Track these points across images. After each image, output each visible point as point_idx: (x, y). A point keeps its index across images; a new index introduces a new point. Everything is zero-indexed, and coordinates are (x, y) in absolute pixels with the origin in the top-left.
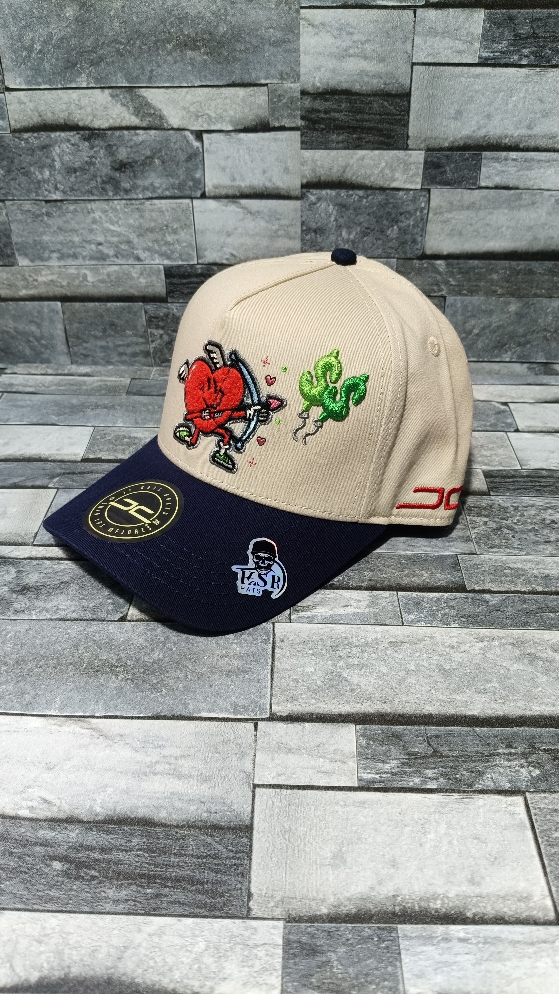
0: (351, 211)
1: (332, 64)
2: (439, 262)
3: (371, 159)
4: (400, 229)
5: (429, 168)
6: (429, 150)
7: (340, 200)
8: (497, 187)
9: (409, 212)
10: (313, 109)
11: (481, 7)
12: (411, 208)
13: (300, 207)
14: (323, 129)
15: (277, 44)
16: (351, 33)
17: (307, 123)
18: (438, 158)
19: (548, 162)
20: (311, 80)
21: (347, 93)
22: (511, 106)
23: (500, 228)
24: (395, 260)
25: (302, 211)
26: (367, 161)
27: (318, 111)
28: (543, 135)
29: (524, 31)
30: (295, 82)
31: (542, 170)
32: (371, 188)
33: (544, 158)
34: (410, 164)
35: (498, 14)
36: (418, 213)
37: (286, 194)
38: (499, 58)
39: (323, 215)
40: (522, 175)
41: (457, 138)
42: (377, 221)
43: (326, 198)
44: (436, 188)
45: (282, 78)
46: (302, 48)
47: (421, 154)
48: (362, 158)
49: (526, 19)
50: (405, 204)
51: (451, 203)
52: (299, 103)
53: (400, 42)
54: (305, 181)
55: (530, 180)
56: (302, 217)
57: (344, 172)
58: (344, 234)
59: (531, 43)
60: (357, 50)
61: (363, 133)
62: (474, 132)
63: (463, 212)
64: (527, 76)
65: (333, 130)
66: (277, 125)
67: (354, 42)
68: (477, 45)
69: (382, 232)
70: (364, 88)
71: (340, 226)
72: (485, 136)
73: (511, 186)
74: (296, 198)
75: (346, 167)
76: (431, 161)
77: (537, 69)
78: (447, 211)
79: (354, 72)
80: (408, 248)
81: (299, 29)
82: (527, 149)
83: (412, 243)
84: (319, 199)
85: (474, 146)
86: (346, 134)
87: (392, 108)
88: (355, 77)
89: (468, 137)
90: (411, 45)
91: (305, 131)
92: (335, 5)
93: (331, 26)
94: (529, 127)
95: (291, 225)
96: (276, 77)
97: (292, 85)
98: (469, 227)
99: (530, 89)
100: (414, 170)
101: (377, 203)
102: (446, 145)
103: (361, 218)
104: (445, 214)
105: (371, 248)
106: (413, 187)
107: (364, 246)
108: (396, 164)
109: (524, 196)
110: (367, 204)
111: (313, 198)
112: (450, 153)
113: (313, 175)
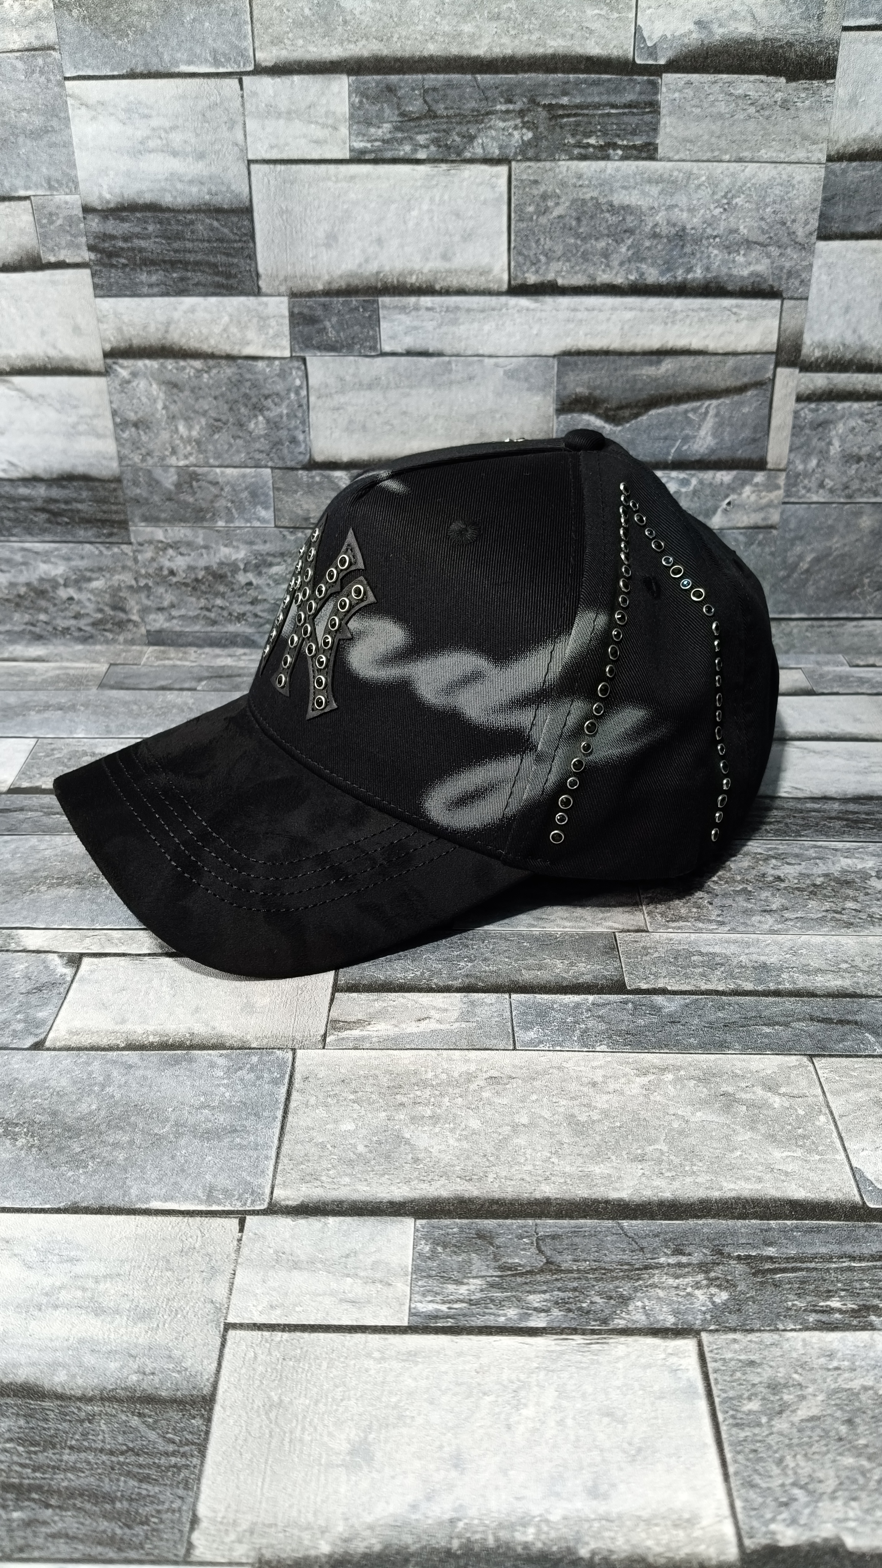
0: (186, 393)
1: (125, 163)
2: (338, 474)
3: (206, 309)
4: (268, 421)
5: (298, 324)
6: (293, 295)
7: (168, 376)
8: (409, 353)
9: (278, 394)
10: (105, 234)
11: (342, 72)
12: (280, 387)
13: (105, 388)
14: (125, 266)
15: (35, 135)
16: (148, 117)
17: (99, 256)
18: (311, 308)
19: (483, 311)
20: (96, 189)
21: (153, 208)
22: (411, 224)
23: (426, 417)
24: (269, 470)
25: (110, 393)
26: (200, 315)
27: (113, 237)
28: (468, 268)
29: (415, 106)
30: (71, 193)
31: (476, 325)
32: (213, 356)
33: (475, 306)
34: (268, 318)
35: (368, 82)
36: (293, 395)
37: (81, 367)
38: (381, 150)
39: (144, 400)
40: (446, 334)
41: (335, 276)
42: (231, 409)
43: (145, 374)
44: (315, 355)
45: (51, 187)
46: (75, 141)
47: (282, 302)
48: (193, 310)
49: (413, 89)
50: (270, 381)
51: (341, 380)
52: (82, 225)
53: (225, 129)
54: (108, 347)
55: (460, 340)
56: (111, 402)
57: (167, 332)
58: (182, 429)
59: (427, 126)
60: (159, 142)
61: (187, 270)
62: (360, 265)
63: (362, 393)
64: (429, 177)
65: (140, 266)
66: (53, 259)
67: (153, 129)
68: (344, 131)
69: (241, 425)
70: (179, 200)
71: (174, 417)
72: (378, 273)
73: (431, 350)
74: (98, 374)
75: (169, 324)
76: (300, 313)
77: (444, 166)
78: (337, 392)
79: (160, 177)
80: (286, 451)
81: (67, 111)
82: (446, 292)
83: (291, 442)
84: (134, 374)
85: (363, 288)
86: (161, 272)
87: (226, 231)
88: (163, 184)
89: (352, 275)
90: (242, 132)
91: (98, 268)
92: (116, 73)
93: (115, 106)
94: (445, 257)
95: (96, 416)
96: (42, 186)
97: (68, 197)
98: (376, 417)
99: (437, 199)
100: (276, 328)
101: (225, 380)
102: (320, 287)
103: (204, 404)
104: (336, 397)
105: (227, 451)
106: (278, 354)
107: (216, 448)
108: (246, 319)
109: (453, 365)
110: (211, 382)
111: (124, 373)
112: (327, 299)
113: (120, 337)
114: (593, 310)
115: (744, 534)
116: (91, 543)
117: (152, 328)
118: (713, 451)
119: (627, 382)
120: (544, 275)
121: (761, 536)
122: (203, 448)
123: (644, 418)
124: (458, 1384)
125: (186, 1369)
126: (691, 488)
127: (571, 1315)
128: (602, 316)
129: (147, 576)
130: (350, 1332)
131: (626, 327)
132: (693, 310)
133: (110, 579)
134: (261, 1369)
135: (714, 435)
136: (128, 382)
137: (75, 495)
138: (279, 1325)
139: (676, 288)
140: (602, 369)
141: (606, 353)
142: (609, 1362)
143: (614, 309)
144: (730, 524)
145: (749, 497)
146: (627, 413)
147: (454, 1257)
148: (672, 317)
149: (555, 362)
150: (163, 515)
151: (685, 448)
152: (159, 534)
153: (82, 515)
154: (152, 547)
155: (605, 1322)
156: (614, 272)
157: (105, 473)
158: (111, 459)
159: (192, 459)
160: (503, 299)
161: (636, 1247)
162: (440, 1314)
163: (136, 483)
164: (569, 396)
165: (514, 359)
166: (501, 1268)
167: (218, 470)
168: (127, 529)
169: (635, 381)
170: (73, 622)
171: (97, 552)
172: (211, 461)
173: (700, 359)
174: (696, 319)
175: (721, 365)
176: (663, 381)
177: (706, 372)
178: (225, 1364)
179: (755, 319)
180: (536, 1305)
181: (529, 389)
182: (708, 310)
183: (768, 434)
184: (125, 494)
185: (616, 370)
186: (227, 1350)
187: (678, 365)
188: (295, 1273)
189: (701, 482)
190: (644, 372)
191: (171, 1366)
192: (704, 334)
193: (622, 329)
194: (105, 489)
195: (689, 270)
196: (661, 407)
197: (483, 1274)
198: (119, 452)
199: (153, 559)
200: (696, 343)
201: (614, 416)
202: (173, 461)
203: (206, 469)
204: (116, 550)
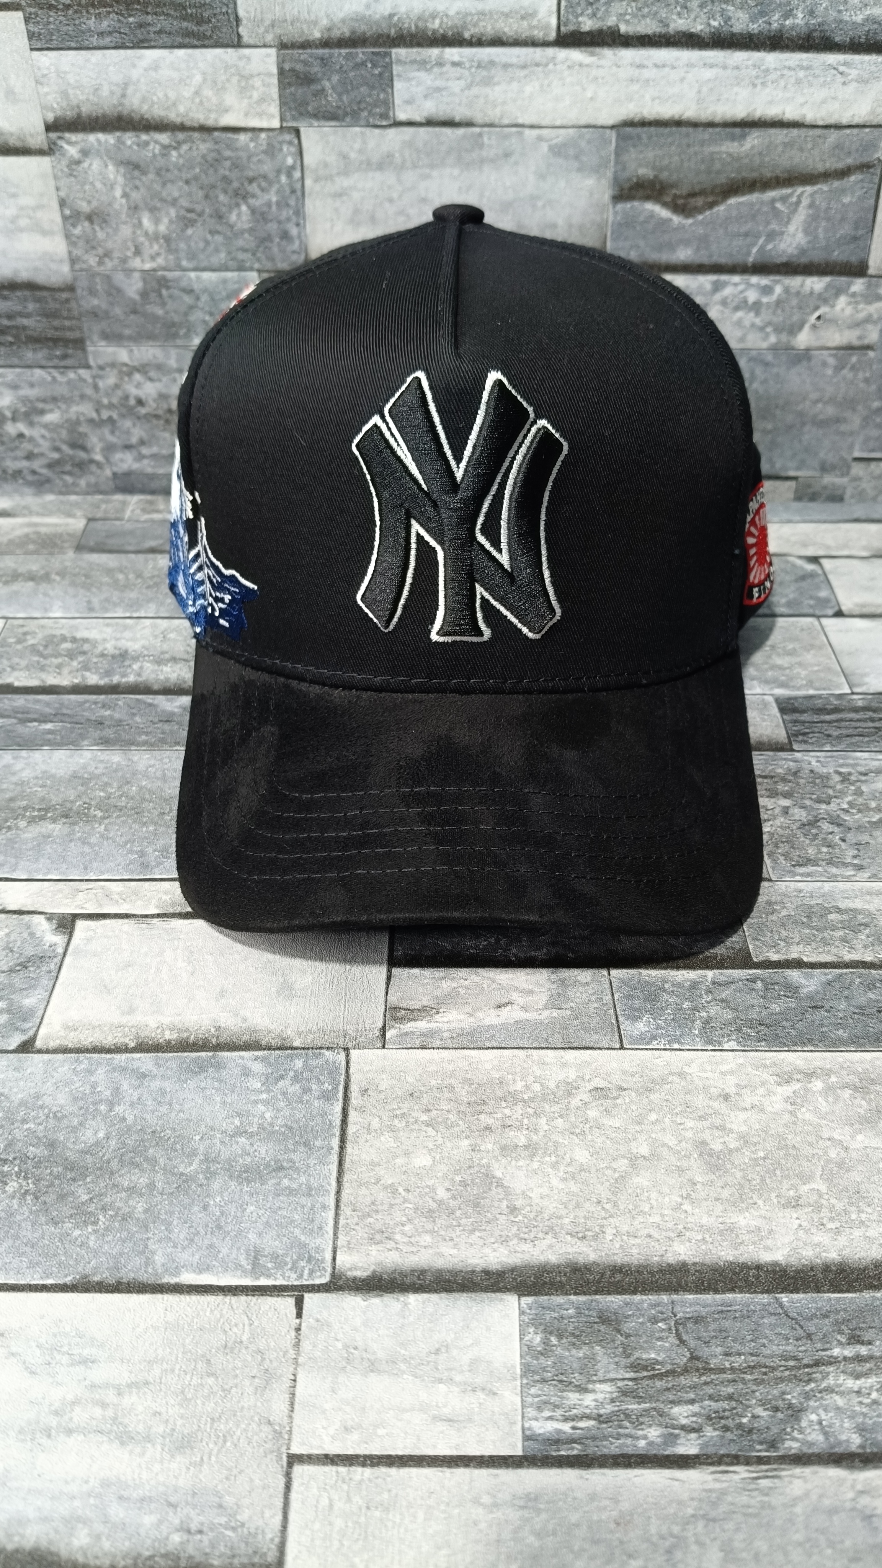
0: (151, 176)
3: (172, 66)
4: (253, 211)
5: (290, 84)
6: (283, 46)
7: (126, 154)
8: (430, 123)
9: (265, 177)
12: (267, 167)
13: (49, 170)
18: (305, 63)
19: (524, 67)
25: (56, 177)
26: (165, 72)
28: (506, 10)
31: (515, 85)
32: (182, 128)
33: (514, 60)
34: (252, 76)
36: (283, 179)
37: (19, 144)
39: (99, 185)
40: (477, 97)
41: (335, 20)
42: (207, 197)
43: (98, 151)
44: (311, 126)
47: (268, 55)
48: (155, 67)
50: (255, 159)
51: (345, 157)
54: (50, 117)
55: (494, 105)
56: (58, 189)
57: (124, 96)
58: (147, 222)
61: (148, 13)
62: (368, 6)
63: (370, 174)
65: (86, 7)
69: (220, 217)
71: (136, 208)
72: (391, 16)
73: (457, 119)
74: (40, 152)
75: (126, 85)
76: (292, 70)
78: (338, 174)
80: (275, 249)
82: (478, 42)
83: (282, 238)
84: (85, 153)
85: (372, 36)
86: (114, 16)
89: (359, 18)
91: (33, 10)
95: (40, 207)
100: (262, 89)
101: (199, 159)
102: (317, 35)
103: (173, 191)
104: (338, 180)
105: (204, 250)
106: (264, 124)
107: (189, 246)
108: (224, 78)
109: (485, 139)
110: (181, 161)
111: (72, 151)
112: (327, 51)
113: (64, 104)
114: (664, 66)
115: (834, 356)
116: (42, 367)
117: (105, 92)
118: (803, 252)
119: (703, 161)
120: (602, 19)
121: (854, 359)
122: (173, 246)
123: (722, 208)
124: (596, 1542)
125: (243, 1525)
126: (774, 297)
127: (729, 1435)
128: (674, 75)
129: (111, 406)
130: (449, 1467)
131: (705, 89)
132: (789, 68)
133: (67, 411)
134: (339, 1523)
135: (806, 232)
136: (78, 162)
137: (19, 308)
138: (357, 1457)
139: (770, 38)
140: (671, 144)
141: (678, 123)
142: (785, 1505)
143: (690, 65)
144: (818, 343)
145: (843, 310)
146: (700, 201)
147: (574, 1352)
148: (762, 77)
149: (613, 135)
150: (127, 332)
151: (770, 247)
152: (123, 355)
153: (29, 333)
154: (115, 371)
155: (773, 1445)
156: (693, 16)
157: (55, 280)
158: (61, 261)
159: (160, 261)
160: (551, 51)
161: (801, 1332)
162: (563, 1437)
163: (92, 292)
164: (629, 180)
165: (562, 131)
166: (635, 1367)
167: (193, 275)
168: (84, 350)
169: (713, 160)
170: (25, 464)
171: (49, 379)
172: (184, 263)
173: (795, 132)
174: (793, 80)
175: (821, 141)
176: (747, 161)
177: (801, 149)
178: (292, 1516)
179: (865, 82)
180: (684, 1421)
181: (580, 170)
182: (808, 68)
183: (872, 231)
184: (80, 306)
185: (688, 146)
186: (293, 1496)
187: (767, 140)
188: (373, 1377)
189: (787, 290)
190: (724, 148)
191: (223, 1520)
192: (801, 100)
193: (699, 92)
194: (55, 300)
195: (788, 14)
196: (743, 194)
197: (612, 1375)
198: (70, 253)
199: (117, 386)
200: (791, 113)
201: (685, 205)
202: (136, 263)
203: (177, 274)
204: (72, 375)
